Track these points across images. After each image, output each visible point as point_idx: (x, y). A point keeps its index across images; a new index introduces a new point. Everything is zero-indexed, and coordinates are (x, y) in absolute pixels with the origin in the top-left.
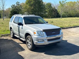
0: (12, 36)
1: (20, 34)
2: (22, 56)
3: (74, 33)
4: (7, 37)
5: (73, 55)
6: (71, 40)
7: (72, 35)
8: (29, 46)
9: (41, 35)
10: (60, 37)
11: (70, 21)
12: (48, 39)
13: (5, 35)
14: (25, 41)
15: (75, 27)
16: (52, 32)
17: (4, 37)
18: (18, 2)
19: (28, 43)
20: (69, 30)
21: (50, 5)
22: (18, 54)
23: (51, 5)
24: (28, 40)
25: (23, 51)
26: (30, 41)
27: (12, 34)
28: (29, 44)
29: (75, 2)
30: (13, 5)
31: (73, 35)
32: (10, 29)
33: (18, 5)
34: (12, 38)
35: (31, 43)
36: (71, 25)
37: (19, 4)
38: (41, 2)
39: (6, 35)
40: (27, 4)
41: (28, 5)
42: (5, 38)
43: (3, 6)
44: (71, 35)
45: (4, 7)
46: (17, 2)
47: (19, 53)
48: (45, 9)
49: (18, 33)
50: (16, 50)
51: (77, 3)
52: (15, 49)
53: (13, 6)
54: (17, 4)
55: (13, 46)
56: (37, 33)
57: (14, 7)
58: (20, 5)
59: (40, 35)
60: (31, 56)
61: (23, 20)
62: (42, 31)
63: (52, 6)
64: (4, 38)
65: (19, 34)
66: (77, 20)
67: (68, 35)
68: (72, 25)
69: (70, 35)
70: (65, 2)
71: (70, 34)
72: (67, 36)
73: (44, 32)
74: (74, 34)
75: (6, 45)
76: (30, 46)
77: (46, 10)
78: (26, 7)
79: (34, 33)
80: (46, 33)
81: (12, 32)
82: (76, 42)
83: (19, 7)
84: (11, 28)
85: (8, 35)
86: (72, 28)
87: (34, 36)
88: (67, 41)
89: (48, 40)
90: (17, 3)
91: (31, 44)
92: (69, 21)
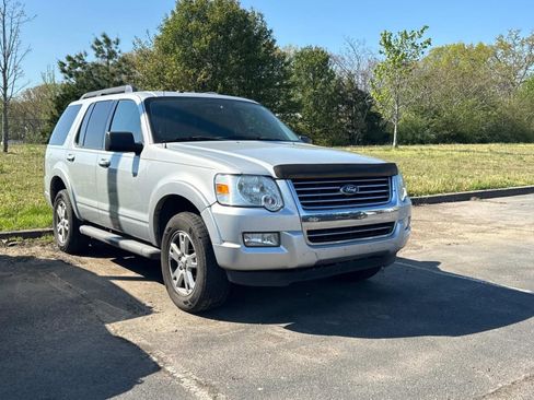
0: (62, 239)
1: (121, 210)
2: (135, 342)
3: (484, 227)
4: (30, 246)
5: (477, 335)
6: (466, 258)
7: (470, 236)
8: (183, 285)
9: (263, 204)
10: (392, 224)
11: (456, 160)
12: (309, 232)
13: (17, 235)
14: (152, 255)
15: (485, 194)
16: (341, 185)
17: (5, 245)
18: (108, 41)
19: (174, 265)
20: (448, 212)
21: (318, 63)
22: (109, 334)
23: (326, 60)
24: (173, 245)
25: (139, 320)
26: (190, 252)
27: (64, 225)
28: (179, 273)
29: (481, 48)
30: (69, 58)
31: (479, 237)
32: (48, 193)
33: (110, 57)
34: (62, 249)
35: (195, 264)
36: (460, 180)
37: (112, 54)
38: (258, 38)
39: (25, 235)
40: (166, 50)
41: (172, 59)
42: (13, 252)
43: (6, 57)
44: (467, 235)
45: (11, 67)
46: (101, 40)
47: (115, 328)
48: (288, 86)
49: (106, 206)
50: (91, 310)
51: (499, 52)
52: (82, 306)
53: (74, 64)
54: (99, 52)
55: (71, 295)
56: (241, 187)
57: (77, 74)
58: (124, 60)
59: (258, 200)
60: (196, 340)
61: (144, 119)
62: (271, 177)
63: (334, 67)
64: (10, 254)
65: (114, 216)
66: (497, 157)
67: (445, 237)
68: (469, 183)
69: (454, 236)
70: (418, 42)
71: (455, 227)
72: (437, 241)
73: (282, 183)
74: (483, 232)
75: (22, 289)
76: (192, 285)
77: (298, 96)
78: (160, 72)
79: (220, 189)
80: (296, 186)
81: (61, 212)
82: (500, 271)
83: (112, 69)
84: (58, 184)
85: (39, 235)
86: (466, 197)
87: (217, 209)
88: (439, 263)
89: (311, 239)
90: (98, 43)
91: (194, 271)
92: (445, 163)
